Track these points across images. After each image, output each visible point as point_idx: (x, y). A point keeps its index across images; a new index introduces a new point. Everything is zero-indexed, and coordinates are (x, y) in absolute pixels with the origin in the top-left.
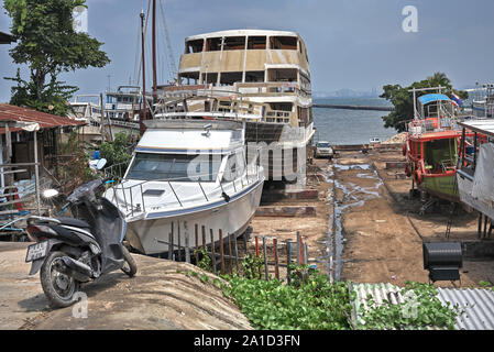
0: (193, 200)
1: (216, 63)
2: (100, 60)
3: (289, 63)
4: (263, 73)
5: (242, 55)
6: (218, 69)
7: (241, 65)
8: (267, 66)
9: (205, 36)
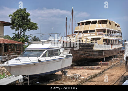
0: (27, 62)
1: (82, 28)
2: (36, 28)
3: (103, 27)
4: (94, 30)
5: (89, 26)
6: (82, 30)
7: (88, 29)
8: (96, 28)
9: (81, 22)
